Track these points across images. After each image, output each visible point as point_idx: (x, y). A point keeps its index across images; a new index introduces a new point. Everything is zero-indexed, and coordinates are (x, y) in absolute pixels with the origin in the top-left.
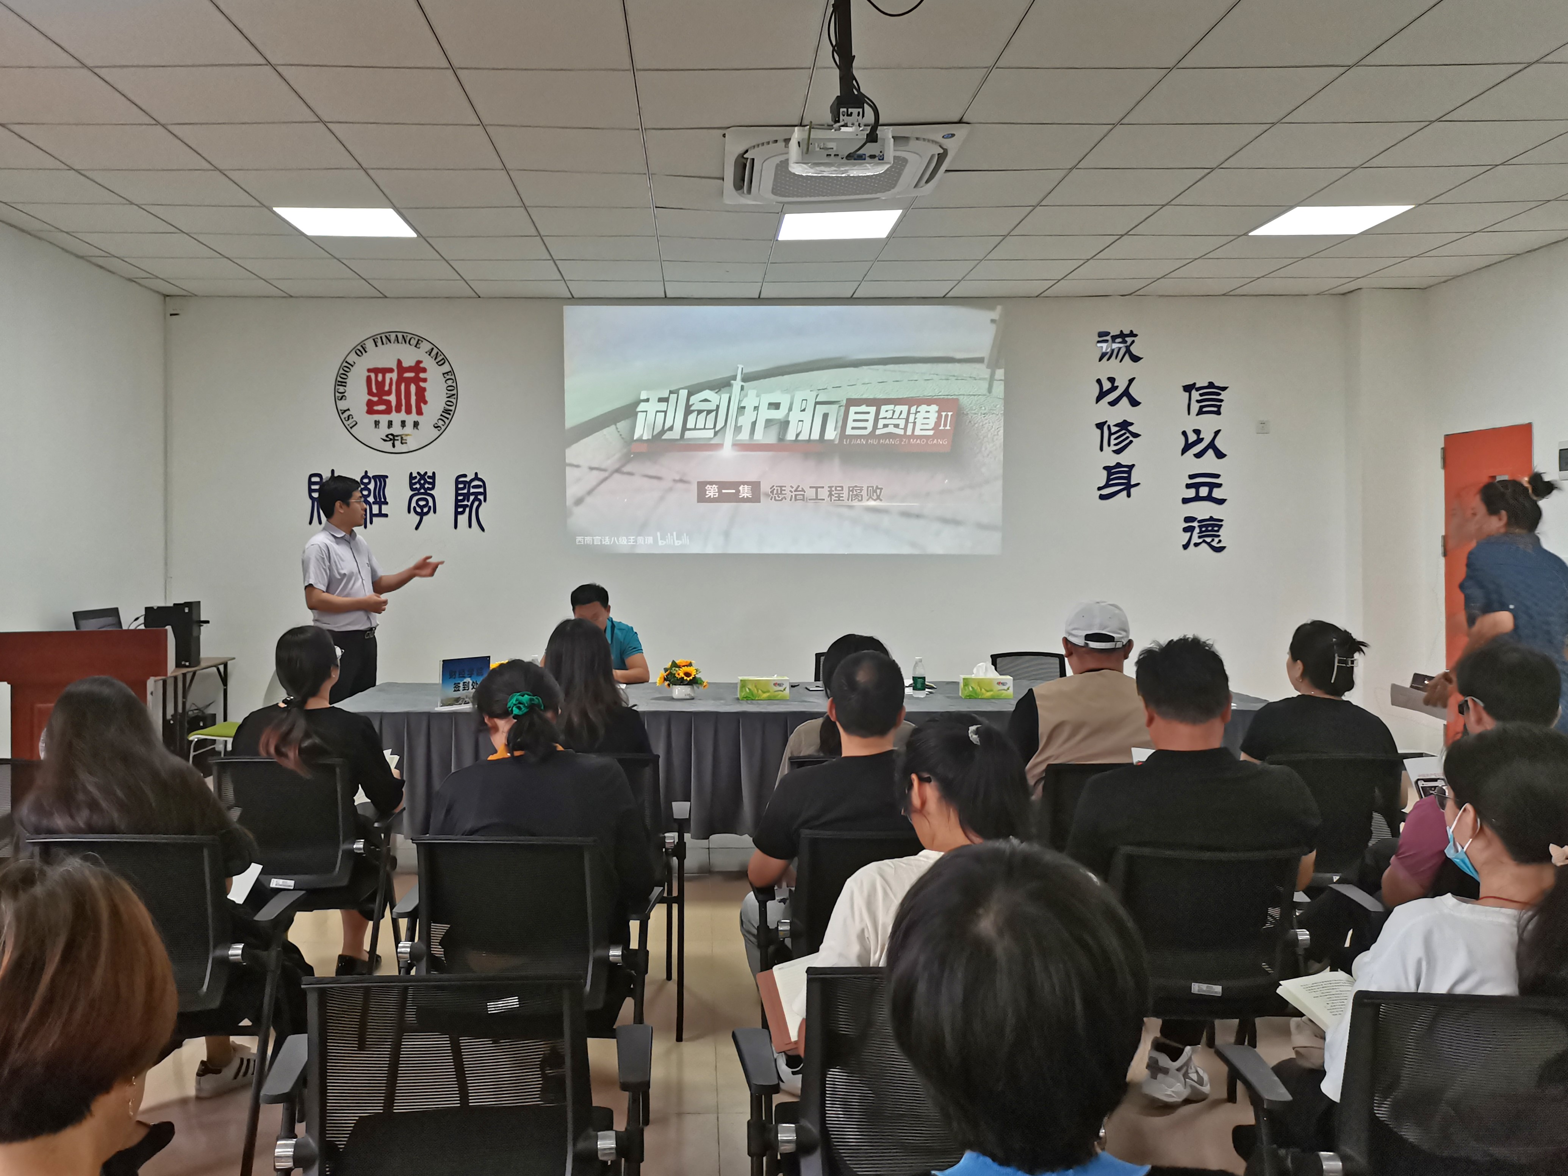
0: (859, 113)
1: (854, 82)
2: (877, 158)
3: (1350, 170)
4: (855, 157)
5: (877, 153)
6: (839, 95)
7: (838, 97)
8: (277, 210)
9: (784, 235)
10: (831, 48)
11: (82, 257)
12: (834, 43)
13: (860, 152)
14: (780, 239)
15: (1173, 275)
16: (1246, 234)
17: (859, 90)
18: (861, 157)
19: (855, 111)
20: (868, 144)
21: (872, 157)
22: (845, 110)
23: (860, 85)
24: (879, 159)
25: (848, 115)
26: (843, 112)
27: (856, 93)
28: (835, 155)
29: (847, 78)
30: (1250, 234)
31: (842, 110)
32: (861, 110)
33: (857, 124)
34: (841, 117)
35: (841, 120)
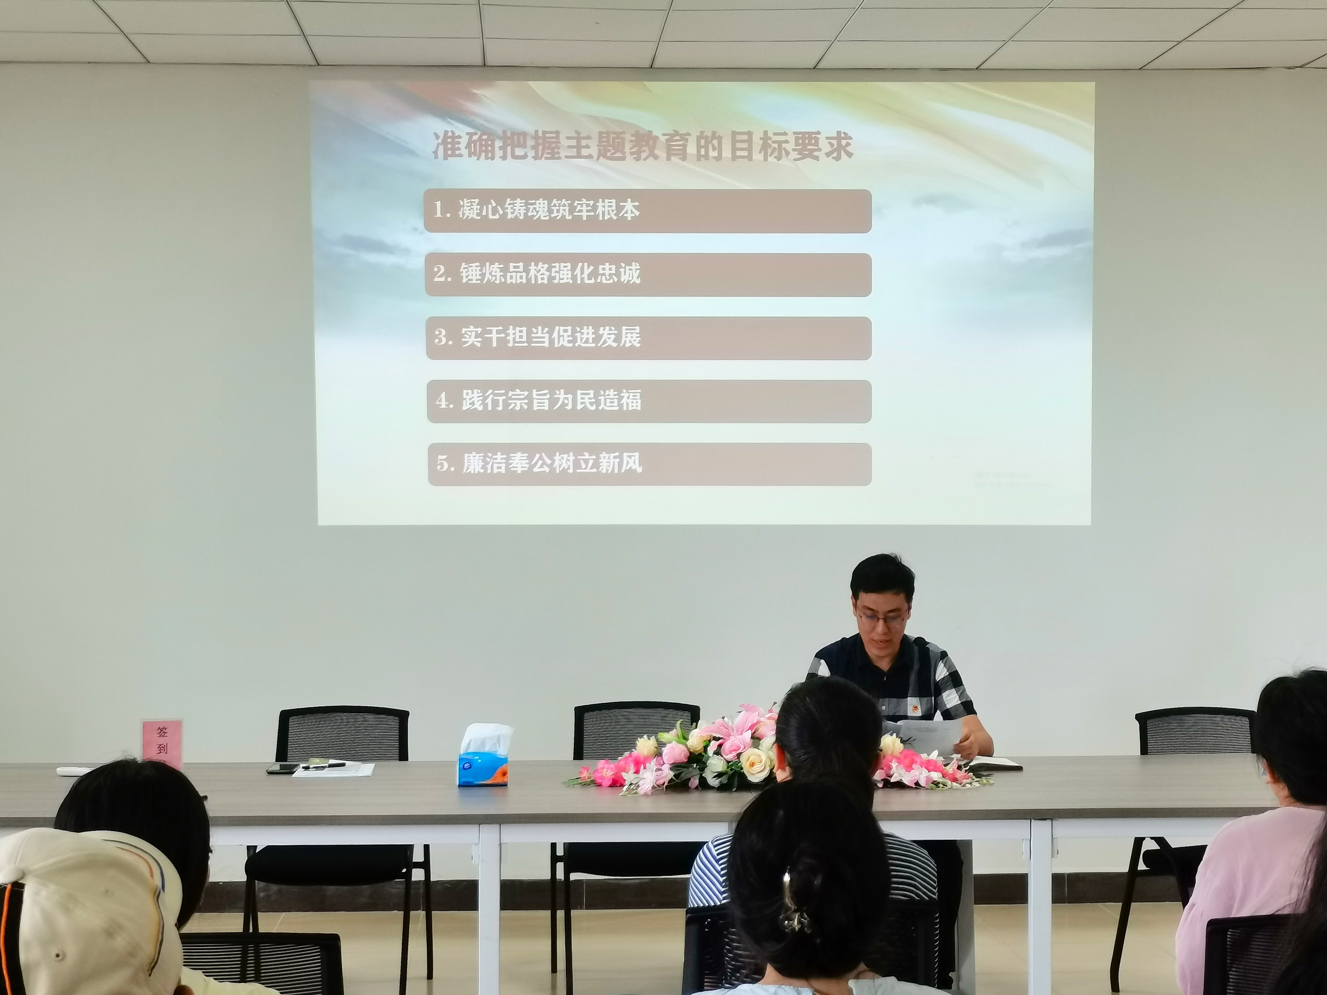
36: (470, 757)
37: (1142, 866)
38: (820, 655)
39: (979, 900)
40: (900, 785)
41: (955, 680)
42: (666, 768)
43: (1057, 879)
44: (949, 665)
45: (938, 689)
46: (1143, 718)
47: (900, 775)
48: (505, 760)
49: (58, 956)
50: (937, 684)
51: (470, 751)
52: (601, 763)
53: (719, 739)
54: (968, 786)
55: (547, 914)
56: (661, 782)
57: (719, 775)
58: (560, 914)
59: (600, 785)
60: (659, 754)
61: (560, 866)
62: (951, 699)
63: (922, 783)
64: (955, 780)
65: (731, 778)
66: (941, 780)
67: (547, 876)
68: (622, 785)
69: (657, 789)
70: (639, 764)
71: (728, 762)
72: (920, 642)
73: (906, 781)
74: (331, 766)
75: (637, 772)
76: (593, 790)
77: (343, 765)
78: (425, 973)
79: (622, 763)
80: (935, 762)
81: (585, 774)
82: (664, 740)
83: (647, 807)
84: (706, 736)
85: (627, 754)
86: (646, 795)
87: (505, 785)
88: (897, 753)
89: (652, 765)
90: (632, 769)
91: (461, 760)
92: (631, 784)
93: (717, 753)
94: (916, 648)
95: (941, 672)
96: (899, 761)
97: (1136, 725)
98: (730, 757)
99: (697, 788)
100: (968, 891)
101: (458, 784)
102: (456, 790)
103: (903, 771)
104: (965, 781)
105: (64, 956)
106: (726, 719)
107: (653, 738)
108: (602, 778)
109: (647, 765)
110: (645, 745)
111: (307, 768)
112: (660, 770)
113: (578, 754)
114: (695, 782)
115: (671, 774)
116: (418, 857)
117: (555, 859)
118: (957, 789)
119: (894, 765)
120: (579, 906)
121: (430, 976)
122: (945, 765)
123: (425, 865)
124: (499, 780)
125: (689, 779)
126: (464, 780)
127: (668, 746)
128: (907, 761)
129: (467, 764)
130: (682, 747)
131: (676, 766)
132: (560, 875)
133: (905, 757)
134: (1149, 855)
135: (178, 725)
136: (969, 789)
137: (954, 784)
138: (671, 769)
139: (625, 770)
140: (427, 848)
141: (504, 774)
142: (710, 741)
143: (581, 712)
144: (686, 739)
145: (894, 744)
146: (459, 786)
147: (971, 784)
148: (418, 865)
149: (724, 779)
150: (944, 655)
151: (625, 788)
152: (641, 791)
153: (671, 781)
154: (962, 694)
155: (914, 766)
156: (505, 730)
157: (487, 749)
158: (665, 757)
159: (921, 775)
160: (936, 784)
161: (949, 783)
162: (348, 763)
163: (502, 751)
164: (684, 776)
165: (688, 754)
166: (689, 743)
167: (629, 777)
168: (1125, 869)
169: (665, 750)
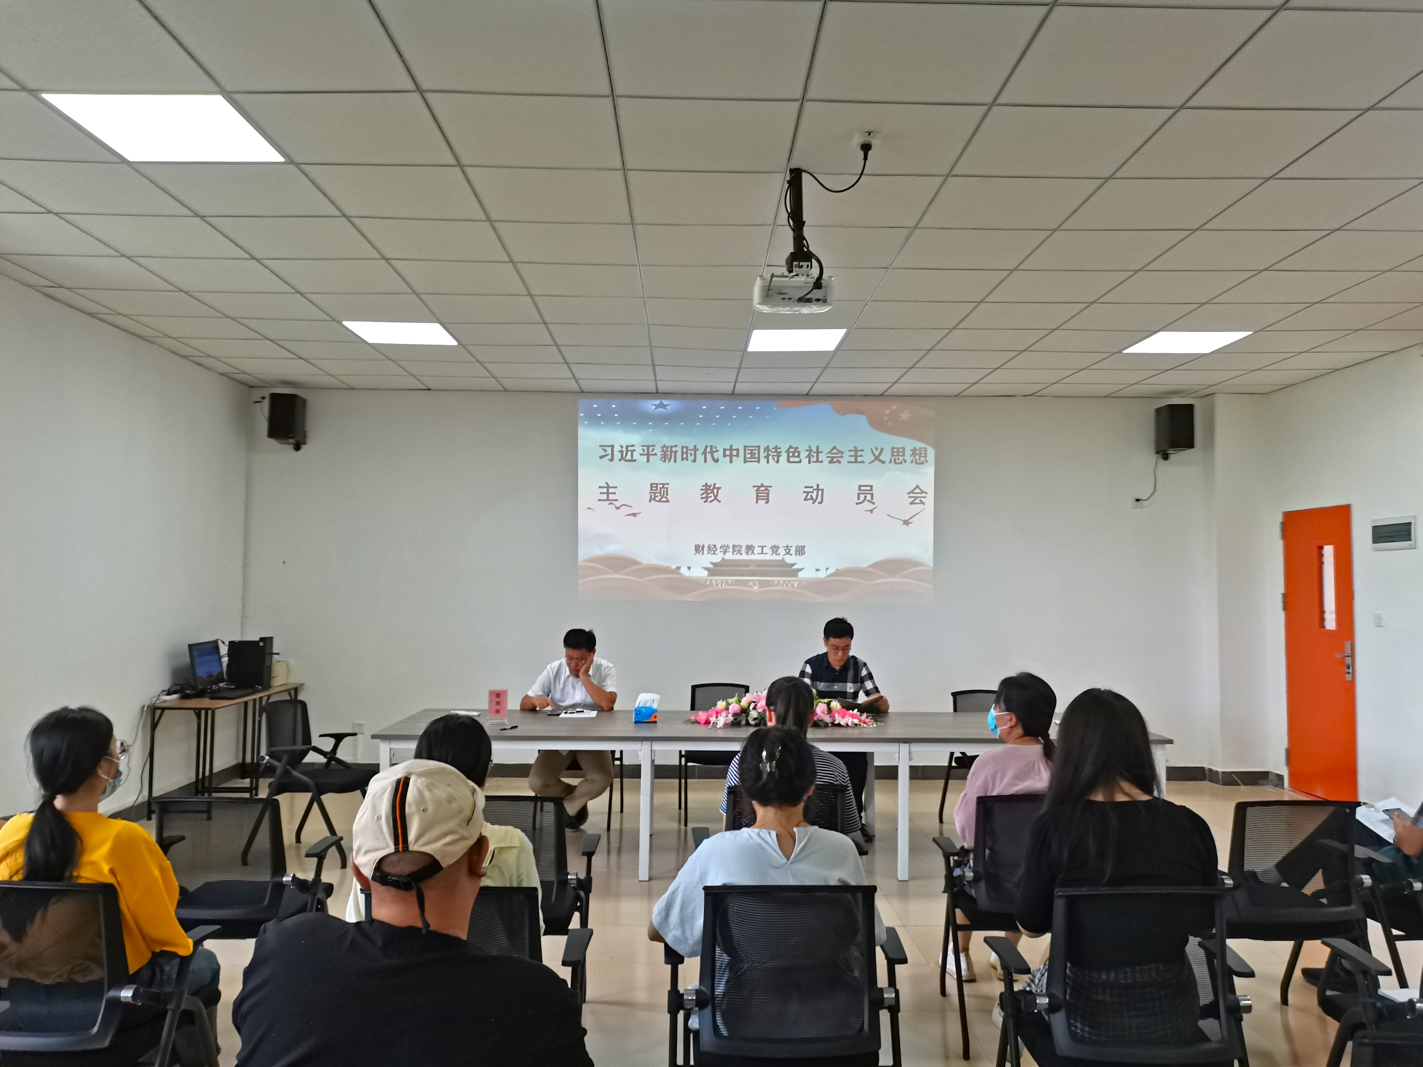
0: (808, 265)
1: (805, 241)
2: (821, 301)
3: (1199, 305)
4: (804, 300)
5: (821, 297)
6: (792, 251)
7: (791, 253)
8: (345, 323)
9: (752, 347)
10: (787, 215)
11: (183, 357)
12: (789, 211)
13: (808, 296)
14: (749, 350)
15: (1065, 381)
16: (1120, 352)
17: (808, 248)
18: (809, 301)
19: (805, 264)
20: (815, 291)
21: (818, 300)
22: (797, 263)
23: (809, 244)
24: (823, 302)
25: (799, 267)
26: (795, 265)
27: (805, 250)
28: (789, 299)
29: (799, 239)
30: (1124, 352)
31: (795, 263)
32: (809, 263)
33: (806, 274)
34: (794, 268)
35: (794, 271)
36: (640, 709)
37: (954, 764)
38: (807, 662)
39: (878, 777)
40: (839, 725)
41: (870, 677)
42: (730, 715)
43: (912, 769)
44: (868, 669)
45: (863, 681)
46: (955, 695)
47: (839, 720)
48: (656, 711)
49: (424, 810)
50: (862, 678)
51: (640, 706)
52: (700, 713)
53: (754, 702)
54: (871, 726)
55: (677, 781)
56: (727, 722)
57: (755, 719)
58: (683, 781)
59: (700, 723)
60: (727, 709)
61: (683, 759)
62: (869, 685)
63: (850, 724)
64: (865, 723)
65: (760, 720)
66: (858, 723)
67: (677, 763)
68: (710, 723)
69: (726, 725)
70: (718, 713)
71: (759, 713)
72: (854, 657)
73: (842, 723)
74: (577, 712)
75: (717, 717)
76: (696, 725)
77: (583, 711)
78: (619, 810)
79: (710, 713)
80: (856, 714)
81: (693, 718)
82: (730, 702)
83: (721, 734)
84: (749, 700)
85: (713, 708)
86: (720, 728)
87: (656, 722)
88: (838, 710)
89: (724, 714)
90: (714, 716)
91: (635, 710)
92: (714, 723)
93: (754, 708)
94: (852, 660)
95: (864, 672)
96: (839, 713)
97: (951, 698)
98: (760, 711)
99: (744, 725)
100: (871, 774)
101: (634, 721)
102: (633, 725)
103: (840, 719)
104: (869, 724)
105: (427, 810)
106: (759, 693)
107: (725, 701)
108: (701, 720)
109: (722, 714)
110: (721, 704)
111: (566, 713)
112: (727, 716)
113: (693, 708)
114: (744, 722)
115: (733, 718)
116: (617, 755)
117: (681, 756)
118: (866, 727)
119: (836, 716)
120: (693, 777)
121: (622, 811)
122: (861, 716)
123: (621, 759)
124: (653, 719)
125: (740, 721)
126: (636, 720)
127: (732, 705)
128: (842, 714)
129: (638, 712)
130: (738, 706)
131: (735, 715)
132: (683, 763)
133: (842, 712)
134: (957, 758)
135: (505, 692)
136: (871, 728)
137: (865, 725)
138: (733, 716)
139: (712, 716)
140: (621, 752)
141: (655, 717)
142: (751, 703)
143: (694, 688)
144: (740, 702)
145: (837, 705)
146: (635, 722)
147: (872, 725)
148: (617, 759)
149: (757, 721)
150: (865, 664)
151: (711, 725)
152: (718, 726)
153: (732, 721)
154: (874, 683)
155: (846, 716)
156: (656, 697)
157: (648, 705)
158: (730, 711)
159: (849, 720)
160: (856, 725)
161: (862, 724)
162: (585, 711)
163: (655, 706)
164: (738, 720)
165: (740, 709)
166: (741, 704)
167: (713, 719)
168: (946, 764)
169: (730, 707)
